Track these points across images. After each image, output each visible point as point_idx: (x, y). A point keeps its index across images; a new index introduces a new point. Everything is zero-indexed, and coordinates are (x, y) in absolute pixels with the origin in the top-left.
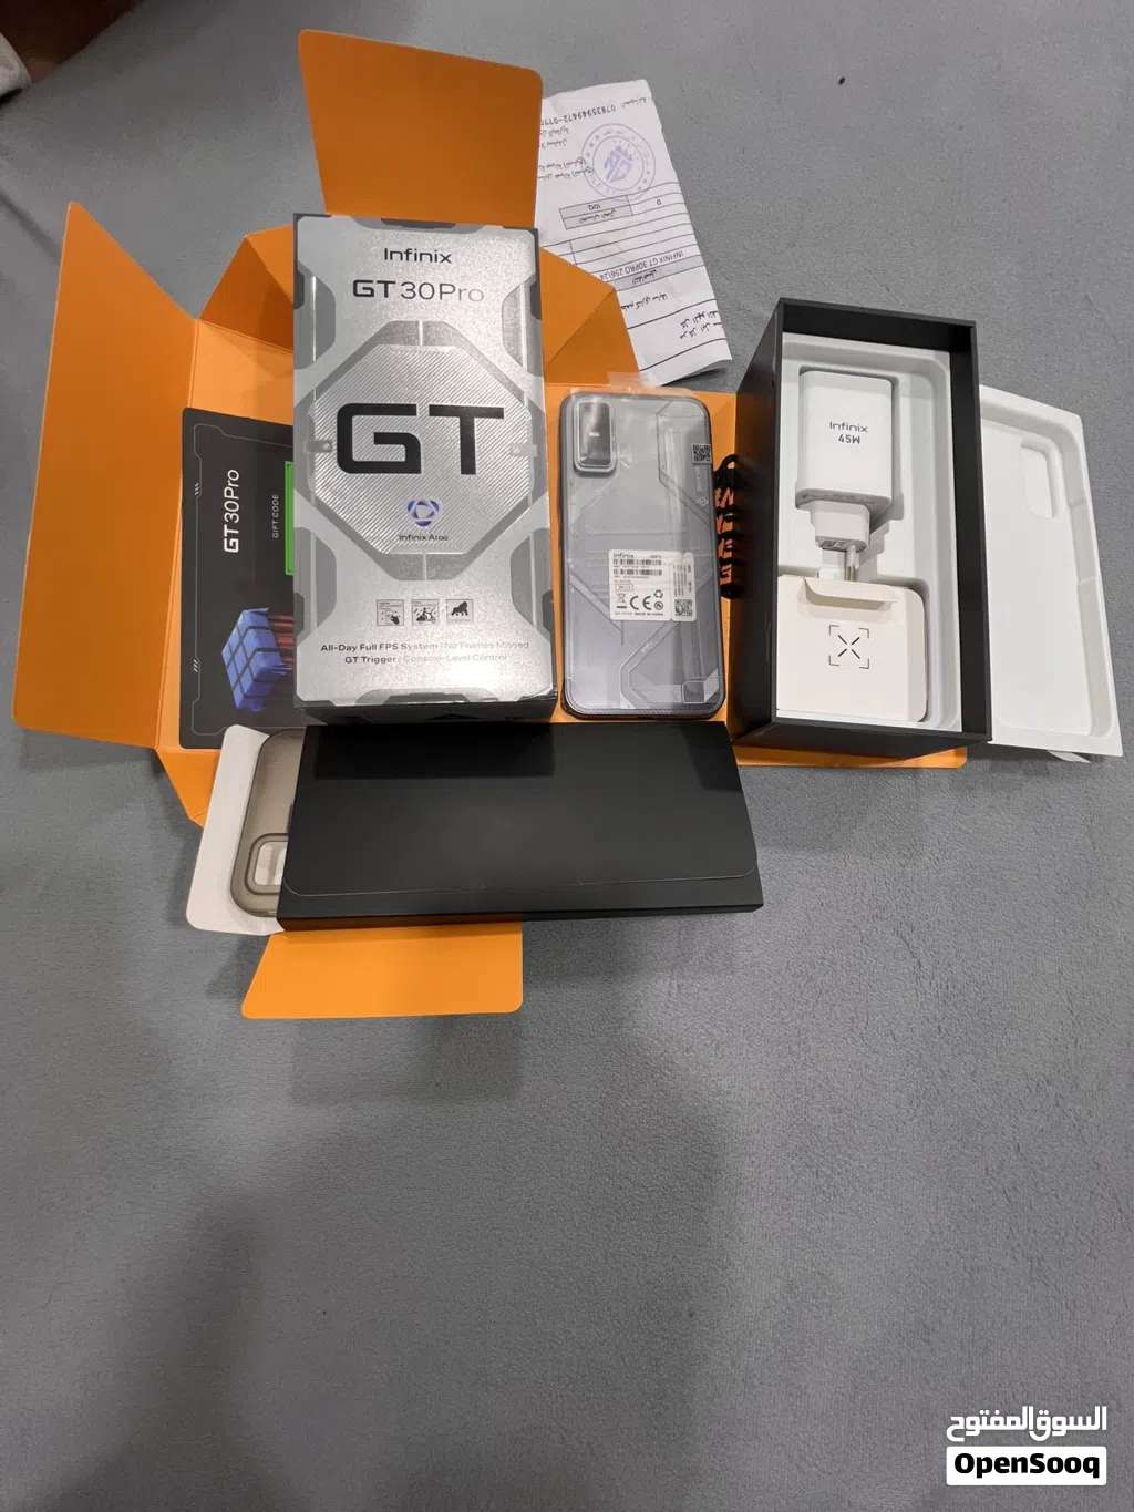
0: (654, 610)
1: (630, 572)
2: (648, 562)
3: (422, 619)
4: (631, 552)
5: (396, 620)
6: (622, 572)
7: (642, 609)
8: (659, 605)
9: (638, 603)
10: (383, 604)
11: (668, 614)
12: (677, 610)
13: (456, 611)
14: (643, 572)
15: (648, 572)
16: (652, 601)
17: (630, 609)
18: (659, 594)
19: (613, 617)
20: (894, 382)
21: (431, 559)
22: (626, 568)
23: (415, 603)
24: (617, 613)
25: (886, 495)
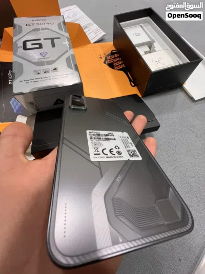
0: (117, 155)
1: (100, 139)
2: (107, 135)
3: (45, 72)
4: (98, 131)
5: (39, 74)
6: (95, 138)
7: (110, 155)
8: (119, 153)
9: (107, 151)
10: (35, 71)
11: (126, 157)
12: (130, 155)
13: (54, 70)
14: (106, 139)
15: (108, 139)
16: (115, 151)
17: (102, 155)
18: (117, 147)
19: (92, 159)
20: (141, 26)
21: (46, 61)
22: (97, 137)
23: (43, 70)
24: (94, 157)
25: (150, 40)
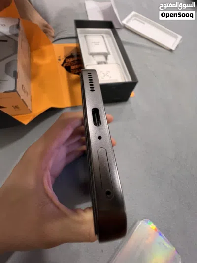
20: (103, 36)
25: (107, 52)
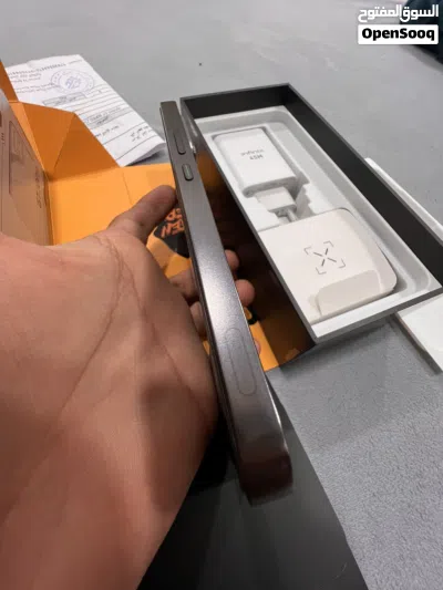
20: (264, 130)
25: (292, 175)
